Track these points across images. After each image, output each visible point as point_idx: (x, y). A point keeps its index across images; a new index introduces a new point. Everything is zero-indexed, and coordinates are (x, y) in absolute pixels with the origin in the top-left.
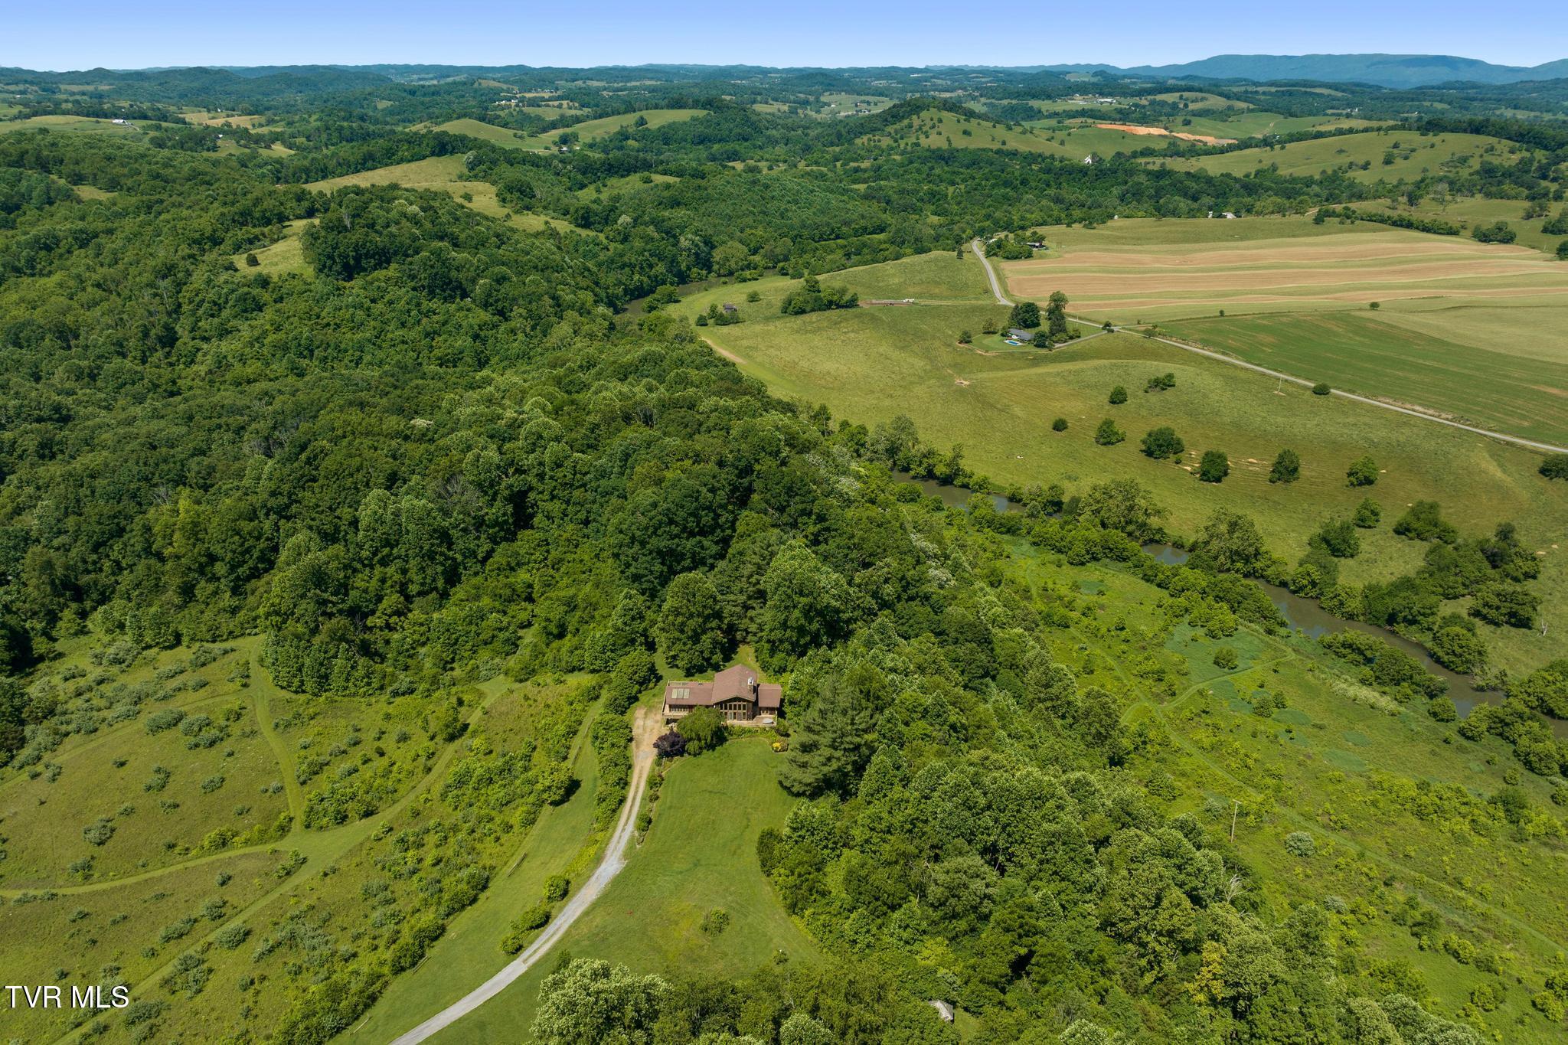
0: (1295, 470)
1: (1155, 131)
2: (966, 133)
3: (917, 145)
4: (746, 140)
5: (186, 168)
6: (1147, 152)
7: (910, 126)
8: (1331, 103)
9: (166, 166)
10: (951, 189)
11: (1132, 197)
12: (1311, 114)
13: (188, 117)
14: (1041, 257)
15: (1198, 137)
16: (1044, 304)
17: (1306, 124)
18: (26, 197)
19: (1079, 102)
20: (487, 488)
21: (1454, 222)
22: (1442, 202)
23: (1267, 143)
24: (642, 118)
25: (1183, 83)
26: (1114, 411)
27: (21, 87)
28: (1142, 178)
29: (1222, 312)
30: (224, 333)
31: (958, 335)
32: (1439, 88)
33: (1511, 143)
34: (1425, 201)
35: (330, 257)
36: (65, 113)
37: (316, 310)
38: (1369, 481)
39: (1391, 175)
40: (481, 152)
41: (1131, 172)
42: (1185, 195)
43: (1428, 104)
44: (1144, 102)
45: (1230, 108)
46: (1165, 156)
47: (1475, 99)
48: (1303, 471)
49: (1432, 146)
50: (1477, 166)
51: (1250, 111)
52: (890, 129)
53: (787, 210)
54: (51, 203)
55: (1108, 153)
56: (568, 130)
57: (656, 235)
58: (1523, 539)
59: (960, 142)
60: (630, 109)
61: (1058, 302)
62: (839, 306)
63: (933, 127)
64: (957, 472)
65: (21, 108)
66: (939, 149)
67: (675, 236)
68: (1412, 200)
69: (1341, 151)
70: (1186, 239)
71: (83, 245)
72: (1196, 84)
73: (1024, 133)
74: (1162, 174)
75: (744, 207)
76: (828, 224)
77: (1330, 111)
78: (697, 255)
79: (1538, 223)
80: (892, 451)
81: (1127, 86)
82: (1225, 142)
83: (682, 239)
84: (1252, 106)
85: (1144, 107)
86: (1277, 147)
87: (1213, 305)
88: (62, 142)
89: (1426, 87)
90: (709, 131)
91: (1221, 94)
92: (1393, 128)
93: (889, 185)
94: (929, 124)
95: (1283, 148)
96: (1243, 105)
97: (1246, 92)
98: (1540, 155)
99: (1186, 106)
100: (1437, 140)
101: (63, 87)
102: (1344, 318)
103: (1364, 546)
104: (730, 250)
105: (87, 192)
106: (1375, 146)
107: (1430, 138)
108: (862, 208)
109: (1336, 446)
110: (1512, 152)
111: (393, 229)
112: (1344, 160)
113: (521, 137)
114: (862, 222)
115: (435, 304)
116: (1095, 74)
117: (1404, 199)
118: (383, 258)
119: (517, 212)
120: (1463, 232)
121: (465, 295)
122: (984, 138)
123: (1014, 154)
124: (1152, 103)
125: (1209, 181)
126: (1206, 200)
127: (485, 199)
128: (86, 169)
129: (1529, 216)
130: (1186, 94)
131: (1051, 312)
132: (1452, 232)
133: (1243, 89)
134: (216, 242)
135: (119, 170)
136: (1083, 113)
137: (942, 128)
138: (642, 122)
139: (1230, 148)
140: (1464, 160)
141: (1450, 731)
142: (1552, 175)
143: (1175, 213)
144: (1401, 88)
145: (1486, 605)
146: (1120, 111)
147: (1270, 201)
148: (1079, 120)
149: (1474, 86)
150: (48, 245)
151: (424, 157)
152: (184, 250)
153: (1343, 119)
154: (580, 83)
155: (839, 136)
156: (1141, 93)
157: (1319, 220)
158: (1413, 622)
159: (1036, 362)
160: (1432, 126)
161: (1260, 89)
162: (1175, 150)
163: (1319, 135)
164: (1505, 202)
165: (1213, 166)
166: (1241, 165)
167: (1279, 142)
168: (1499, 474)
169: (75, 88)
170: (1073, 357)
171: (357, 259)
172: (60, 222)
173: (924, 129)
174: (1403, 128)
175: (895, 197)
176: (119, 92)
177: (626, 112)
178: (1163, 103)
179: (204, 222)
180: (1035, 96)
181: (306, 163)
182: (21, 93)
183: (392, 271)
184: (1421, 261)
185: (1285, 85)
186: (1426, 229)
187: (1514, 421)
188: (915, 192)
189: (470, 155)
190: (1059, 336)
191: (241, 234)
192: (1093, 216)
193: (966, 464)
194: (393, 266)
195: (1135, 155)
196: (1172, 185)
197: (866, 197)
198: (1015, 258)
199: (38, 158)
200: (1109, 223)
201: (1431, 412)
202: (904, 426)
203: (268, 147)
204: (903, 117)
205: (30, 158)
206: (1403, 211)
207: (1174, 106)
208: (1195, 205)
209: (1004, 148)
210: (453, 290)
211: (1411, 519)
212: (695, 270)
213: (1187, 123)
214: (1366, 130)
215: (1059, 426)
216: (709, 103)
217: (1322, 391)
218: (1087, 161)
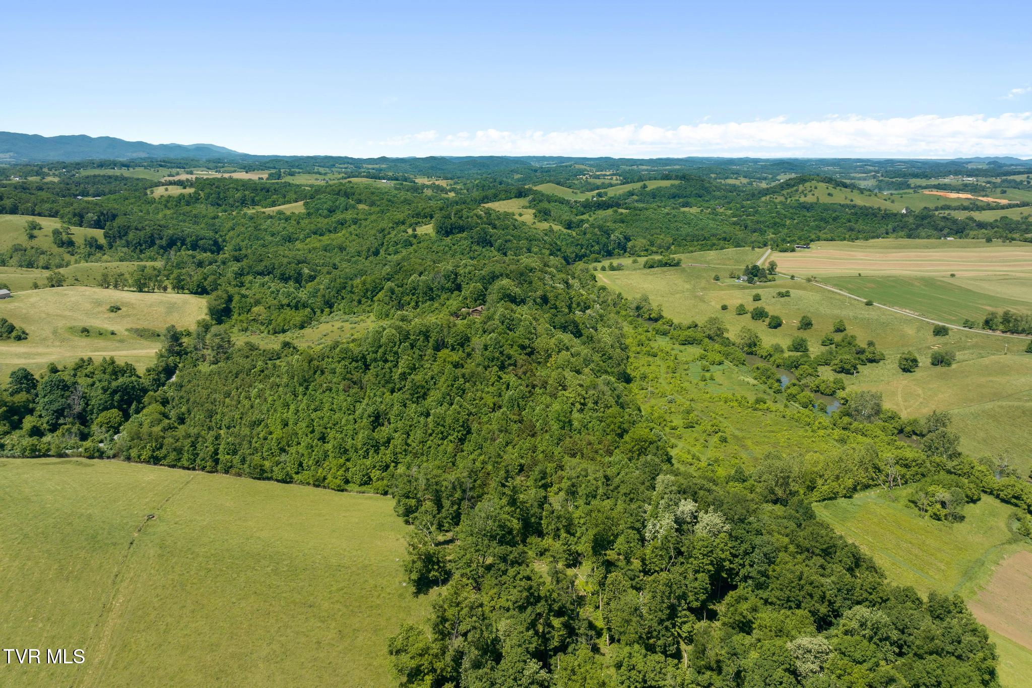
0: (810, 324)
1: (963, 196)
2: (830, 194)
3: (799, 201)
4: (701, 197)
5: (402, 198)
7: (797, 191)
9: (394, 197)
13: (417, 181)
15: (996, 200)
18: (338, 207)
20: (447, 277)
24: (645, 184)
26: (752, 303)
27: (346, 166)
29: (860, 274)
30: (396, 252)
31: (713, 277)
35: (441, 228)
36: (363, 177)
37: (431, 246)
38: (841, 330)
40: (536, 196)
48: (814, 327)
52: (785, 192)
53: (681, 227)
54: (346, 210)
55: (919, 207)
56: (602, 191)
57: (598, 233)
59: (824, 200)
60: (640, 179)
61: (773, 266)
62: (670, 265)
63: (811, 191)
64: (661, 317)
65: (343, 175)
66: (811, 203)
67: (608, 234)
71: (355, 223)
76: (703, 235)
78: (619, 243)
80: (638, 308)
83: (612, 236)
87: (856, 273)
88: (355, 186)
90: (679, 192)
94: (809, 189)
101: (364, 166)
104: (639, 242)
105: (361, 206)
111: (469, 220)
113: (576, 193)
115: (477, 248)
118: (462, 229)
119: (539, 221)
121: (491, 246)
122: (841, 197)
123: (853, 206)
127: (528, 217)
128: (363, 197)
131: (768, 270)
134: (403, 223)
135: (376, 198)
137: (816, 191)
150: (342, 223)
152: (391, 225)
154: (635, 167)
159: (742, 288)
169: (370, 166)
170: (762, 287)
171: (451, 229)
172: (349, 215)
173: (805, 192)
176: (389, 168)
179: (400, 216)
181: (457, 199)
182: (345, 168)
183: (464, 235)
188: (764, 222)
189: (531, 197)
190: (762, 279)
191: (413, 220)
193: (664, 314)
194: (465, 233)
198: (784, 251)
199: (345, 192)
201: (912, 312)
202: (645, 299)
203: (447, 193)
204: (794, 186)
205: (342, 193)
210: (487, 243)
212: (617, 250)
216: (683, 177)
217: (869, 304)
218: (904, 211)
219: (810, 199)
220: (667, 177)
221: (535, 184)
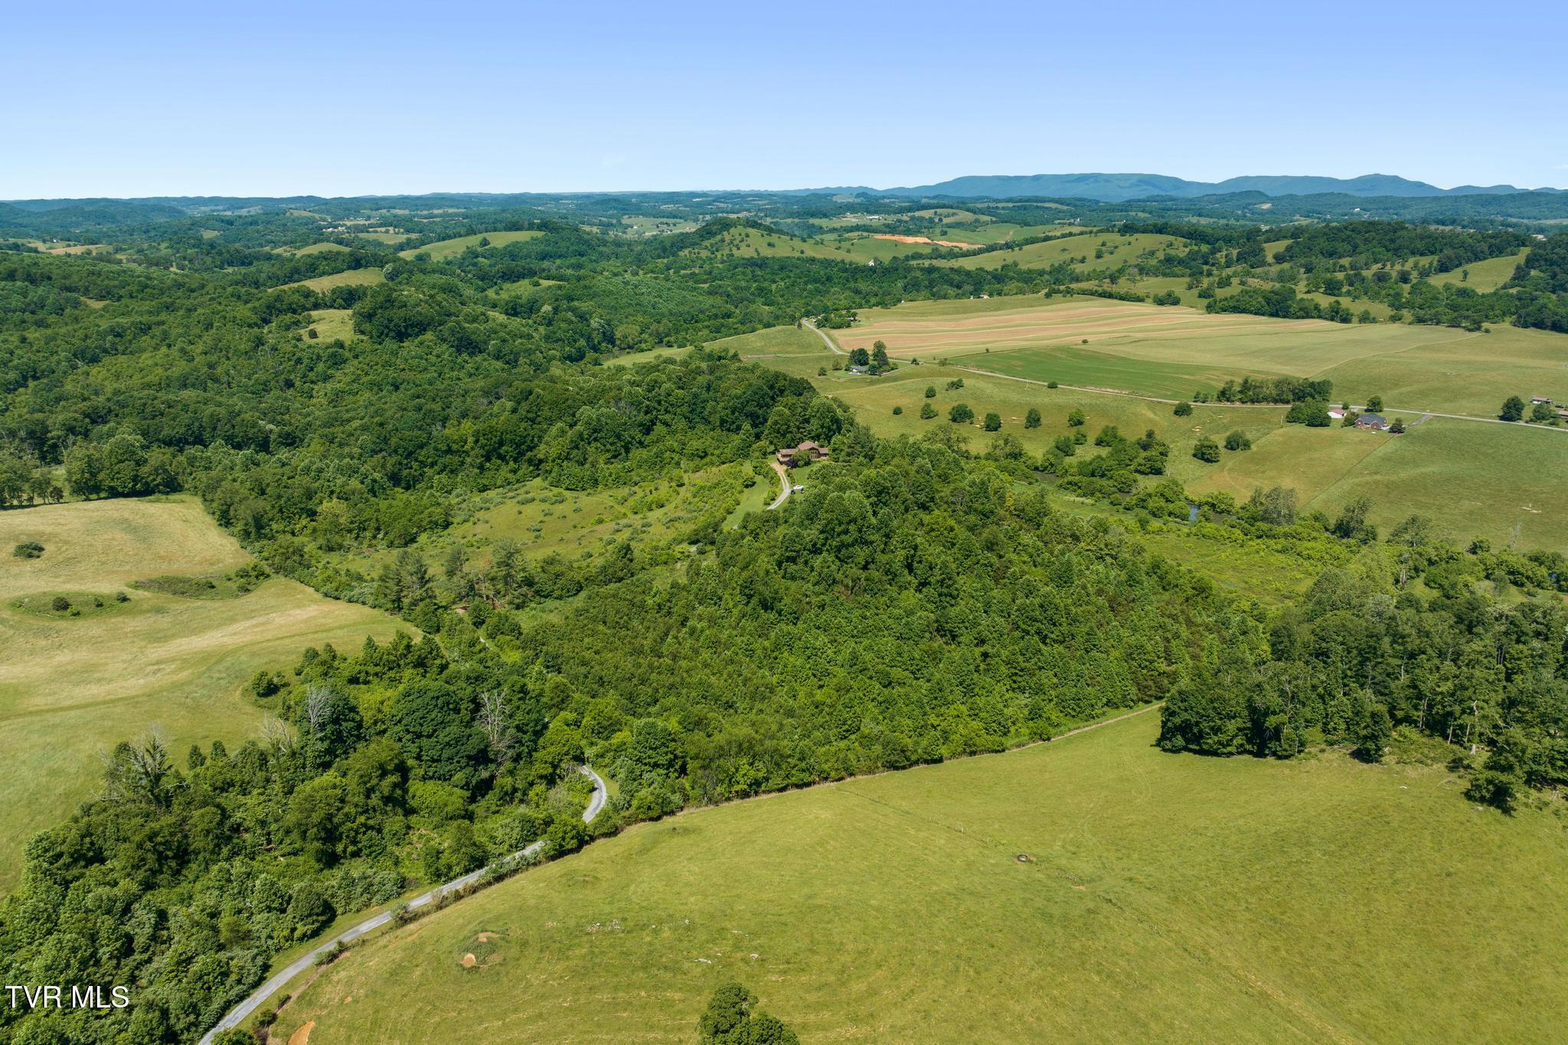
0: (1039, 420)
1: (921, 240)
2: (769, 245)
3: (732, 255)
6: (917, 256)
7: (723, 240)
8: (1057, 215)
10: (774, 286)
11: (913, 288)
12: (1043, 223)
14: (857, 326)
15: (954, 244)
16: (870, 350)
17: (1039, 231)
19: (851, 219)
21: (1141, 293)
22: (1134, 281)
23: (1008, 246)
24: (485, 239)
25: (935, 201)
26: (929, 401)
28: (918, 274)
29: (988, 350)
31: (816, 372)
32: (1144, 201)
33: (1185, 240)
34: (1122, 281)
38: (1080, 423)
39: (1100, 265)
40: (398, 264)
41: (909, 269)
42: (951, 285)
43: (1134, 214)
44: (905, 218)
45: (977, 221)
46: (931, 258)
47: (1171, 209)
48: (1043, 421)
49: (1129, 244)
50: (1162, 257)
51: (993, 222)
52: (707, 243)
55: (886, 258)
57: (573, 319)
58: (1158, 437)
59: (767, 252)
60: (471, 232)
61: (880, 348)
63: (742, 241)
66: (752, 258)
67: (586, 320)
68: (1113, 279)
69: (1064, 250)
70: (957, 311)
72: (946, 202)
73: (817, 243)
74: (931, 270)
75: (624, 300)
76: (688, 312)
77: (1057, 222)
78: (603, 333)
79: (1195, 292)
81: (885, 205)
82: (976, 247)
83: (592, 321)
84: (994, 219)
85: (906, 222)
86: (1017, 249)
87: (982, 348)
89: (1134, 201)
90: (549, 248)
91: (968, 210)
92: (1101, 231)
93: (727, 285)
94: (739, 238)
95: (1021, 249)
96: (987, 218)
97: (989, 207)
98: (1205, 248)
99: (941, 220)
100: (1132, 239)
102: (1066, 350)
103: (1077, 451)
104: (625, 330)
106: (1087, 245)
107: (1127, 238)
108: (709, 301)
109: (1060, 408)
110: (1185, 246)
112: (1067, 256)
114: (714, 311)
116: (858, 196)
117: (1107, 280)
120: (1147, 300)
122: (784, 249)
123: (813, 260)
124: (912, 218)
125: (968, 273)
126: (968, 288)
129: (1190, 288)
130: (939, 211)
131: (875, 355)
132: (1139, 300)
133: (986, 205)
136: (857, 228)
137: (749, 241)
138: (485, 243)
139: (980, 252)
140: (1152, 253)
141: (1121, 508)
142: (1211, 261)
143: (945, 297)
144: (1115, 201)
145: (1140, 465)
146: (888, 226)
147: (1013, 285)
148: (855, 234)
149: (1172, 199)
151: (343, 271)
153: (1066, 227)
155: (664, 250)
156: (901, 211)
157: (1048, 295)
158: (1103, 476)
159: (872, 383)
160: (1128, 229)
161: (1000, 205)
162: (937, 254)
163: (1047, 239)
164: (1177, 279)
165: (969, 264)
166: (991, 262)
167: (1018, 245)
168: (1152, 416)
170: (896, 379)
173: (735, 243)
174: (1107, 231)
175: (732, 292)
177: (467, 234)
178: (922, 219)
180: (813, 215)
183: (430, 336)
184: (1119, 317)
185: (1020, 201)
186: (1122, 298)
187: (1163, 392)
188: (748, 288)
189: (389, 267)
190: (884, 367)
192: (886, 301)
194: (429, 333)
195: (907, 258)
196: (941, 277)
197: (711, 293)
198: (840, 327)
200: (899, 305)
204: (716, 233)
206: (1107, 286)
207: (931, 220)
208: (960, 291)
209: (804, 256)
211: (1103, 435)
212: (604, 344)
213: (944, 233)
214: (1082, 233)
215: (897, 411)
216: (544, 226)
217: (1053, 386)
218: (871, 263)
219: (746, 252)
220: (515, 227)
221: (275, 244)
